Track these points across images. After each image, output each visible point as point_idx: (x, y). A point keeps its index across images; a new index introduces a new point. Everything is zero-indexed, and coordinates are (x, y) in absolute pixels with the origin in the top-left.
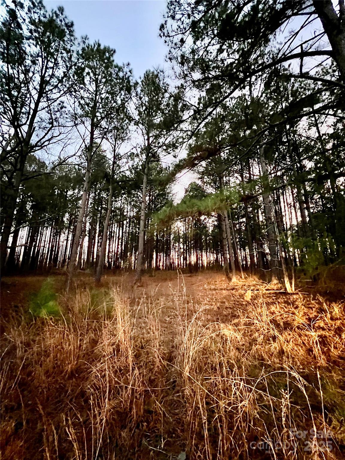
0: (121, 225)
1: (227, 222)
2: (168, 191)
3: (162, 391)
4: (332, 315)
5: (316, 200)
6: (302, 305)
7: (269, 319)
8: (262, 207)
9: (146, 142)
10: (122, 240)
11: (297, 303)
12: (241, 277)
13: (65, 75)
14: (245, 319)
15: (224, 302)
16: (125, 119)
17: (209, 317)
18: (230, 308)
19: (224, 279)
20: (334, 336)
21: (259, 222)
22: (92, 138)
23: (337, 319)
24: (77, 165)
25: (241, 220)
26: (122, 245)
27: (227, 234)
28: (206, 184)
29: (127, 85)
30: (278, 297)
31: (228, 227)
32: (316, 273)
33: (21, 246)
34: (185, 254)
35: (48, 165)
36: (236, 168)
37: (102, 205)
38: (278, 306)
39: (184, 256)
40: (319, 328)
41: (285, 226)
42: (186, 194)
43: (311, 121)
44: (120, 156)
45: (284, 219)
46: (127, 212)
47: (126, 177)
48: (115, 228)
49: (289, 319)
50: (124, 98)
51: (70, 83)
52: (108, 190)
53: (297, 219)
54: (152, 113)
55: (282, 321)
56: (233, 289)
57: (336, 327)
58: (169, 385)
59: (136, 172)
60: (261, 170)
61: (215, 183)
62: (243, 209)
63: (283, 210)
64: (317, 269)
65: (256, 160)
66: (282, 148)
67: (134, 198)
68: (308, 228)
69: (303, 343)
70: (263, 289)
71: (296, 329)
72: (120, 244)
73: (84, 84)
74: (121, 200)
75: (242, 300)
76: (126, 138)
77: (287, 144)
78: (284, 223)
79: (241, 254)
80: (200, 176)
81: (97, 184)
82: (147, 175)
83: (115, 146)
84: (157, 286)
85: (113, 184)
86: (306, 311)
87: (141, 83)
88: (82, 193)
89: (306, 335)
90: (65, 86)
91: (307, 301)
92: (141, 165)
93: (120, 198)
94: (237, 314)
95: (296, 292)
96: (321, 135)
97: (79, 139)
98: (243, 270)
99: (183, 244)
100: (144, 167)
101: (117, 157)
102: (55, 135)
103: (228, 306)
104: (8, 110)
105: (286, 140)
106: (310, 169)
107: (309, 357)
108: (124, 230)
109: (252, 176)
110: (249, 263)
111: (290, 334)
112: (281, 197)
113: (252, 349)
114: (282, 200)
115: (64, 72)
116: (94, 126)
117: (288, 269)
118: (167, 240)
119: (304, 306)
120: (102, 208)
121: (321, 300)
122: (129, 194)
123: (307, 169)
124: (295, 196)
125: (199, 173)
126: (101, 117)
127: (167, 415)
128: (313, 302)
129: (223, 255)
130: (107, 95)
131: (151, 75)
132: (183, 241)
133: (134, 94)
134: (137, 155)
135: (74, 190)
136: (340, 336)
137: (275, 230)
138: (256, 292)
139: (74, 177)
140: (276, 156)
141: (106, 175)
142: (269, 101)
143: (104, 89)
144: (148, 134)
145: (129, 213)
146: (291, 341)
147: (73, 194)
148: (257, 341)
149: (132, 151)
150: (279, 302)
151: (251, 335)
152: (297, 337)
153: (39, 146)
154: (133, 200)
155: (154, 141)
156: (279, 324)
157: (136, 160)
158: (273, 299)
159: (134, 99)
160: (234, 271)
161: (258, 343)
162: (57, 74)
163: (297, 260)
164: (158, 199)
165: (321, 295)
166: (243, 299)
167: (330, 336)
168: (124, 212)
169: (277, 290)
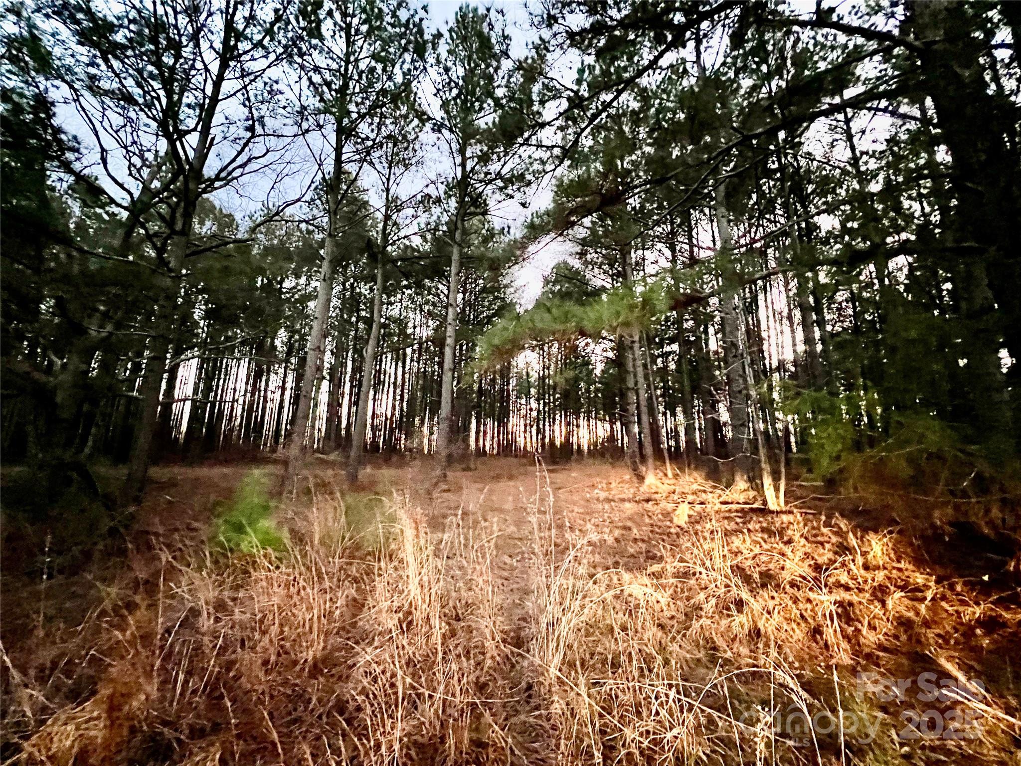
0: (400, 358)
1: (638, 353)
2: (505, 282)
3: (504, 706)
4: (866, 559)
5: (840, 303)
6: (802, 536)
7: (729, 564)
8: (717, 319)
9: (459, 169)
10: (402, 391)
11: (790, 532)
12: (666, 475)
13: (278, 19)
14: (676, 563)
15: (629, 529)
16: (411, 116)
17: (597, 558)
18: (643, 541)
19: (627, 477)
20: (870, 602)
21: (708, 352)
22: (338, 161)
23: (877, 568)
24: (304, 221)
25: (667, 349)
26: (402, 400)
27: (637, 378)
28: (590, 267)
29: (416, 38)
30: (748, 518)
31: (639, 363)
32: (835, 467)
33: (184, 400)
34: (541, 423)
35: (240, 222)
36: (660, 230)
37: (358, 311)
38: (747, 538)
39: (538, 426)
40: (838, 585)
41: (767, 362)
42: (546, 289)
43: (834, 123)
44: (399, 203)
45: (765, 347)
46: (415, 327)
47: (413, 250)
48: (388, 365)
49: (771, 566)
50: (409, 70)
51: (290, 35)
52: (373, 279)
53: (794, 345)
54: (472, 104)
55: (758, 569)
56: (648, 501)
57: (875, 584)
58: (518, 693)
59: (435, 239)
60: (717, 234)
61: (611, 266)
62: (673, 324)
63: (763, 326)
64: (838, 458)
65: (707, 210)
66: (767, 184)
67: (430, 297)
68: (820, 368)
69: (802, 615)
70: (714, 500)
71: (788, 587)
72: (398, 398)
73: (321, 38)
74: (401, 300)
75: (668, 523)
76: (414, 161)
77: (778, 175)
78: (766, 355)
79: (665, 423)
80: (578, 249)
81: (348, 265)
82: (459, 245)
83: (388, 180)
84: (481, 490)
85: (384, 265)
86: (809, 551)
87: (447, 35)
88: (314, 284)
89: (809, 601)
90: (279, 42)
91: (813, 528)
92: (447, 223)
93: (399, 296)
94: (659, 554)
95: (788, 508)
96: (858, 154)
97: (309, 164)
98: (670, 459)
99: (538, 400)
100: (453, 227)
101: (393, 205)
102: (256, 154)
103: (638, 537)
104: (152, 97)
105: (776, 166)
106: (828, 232)
107: (814, 644)
108: (407, 367)
109: (696, 249)
110: (683, 444)
111: (773, 598)
112: (761, 297)
113: (691, 626)
114: (761, 302)
115: (276, 11)
116: (345, 133)
117: (773, 459)
118: (502, 390)
119: (806, 538)
120: (359, 318)
121: (842, 526)
122: (419, 286)
123: (823, 234)
124: (791, 294)
125: (574, 240)
126: (358, 113)
127: (517, 752)
128: (825, 530)
129: (626, 425)
130: (373, 63)
131: (471, 15)
132: (538, 393)
133: (431, 60)
134: (438, 201)
135: (298, 277)
136: (883, 603)
137: (744, 372)
138: (698, 508)
139: (297, 247)
140: (751, 202)
141: (369, 244)
142: (741, 76)
143: (364, 49)
144: (462, 151)
145: (418, 330)
146: (776, 611)
147: (294, 288)
148: (701, 609)
149: (426, 191)
150: (749, 530)
151: (688, 599)
152: (790, 603)
153: (222, 179)
154: (427, 302)
155: (477, 167)
156: (750, 576)
157: (436, 210)
158: (737, 523)
159: (433, 72)
160: (650, 461)
161: (703, 614)
162: (259, 14)
163: (792, 439)
164: (483, 299)
165: (843, 516)
166: (671, 521)
167: (860, 603)
168: (406, 327)
169: (745, 503)
